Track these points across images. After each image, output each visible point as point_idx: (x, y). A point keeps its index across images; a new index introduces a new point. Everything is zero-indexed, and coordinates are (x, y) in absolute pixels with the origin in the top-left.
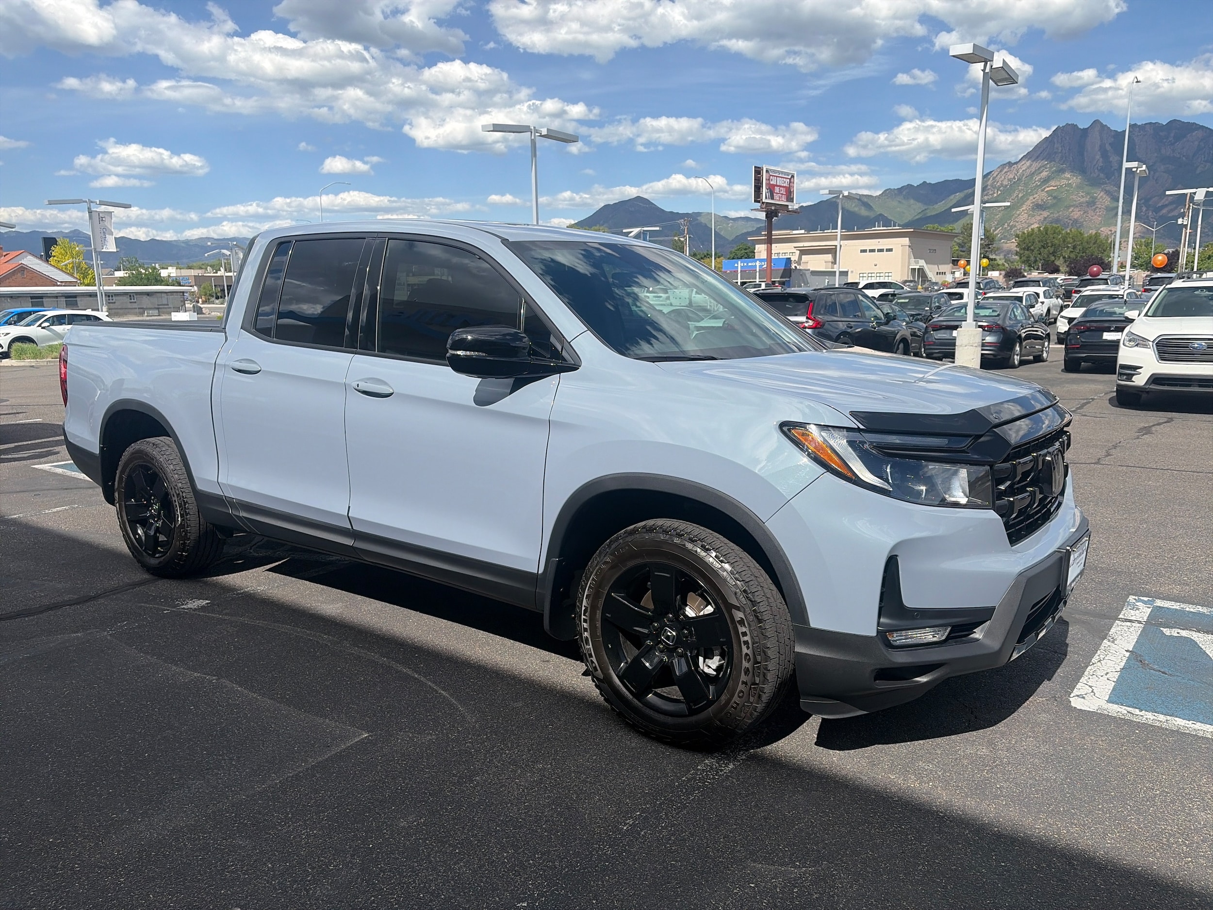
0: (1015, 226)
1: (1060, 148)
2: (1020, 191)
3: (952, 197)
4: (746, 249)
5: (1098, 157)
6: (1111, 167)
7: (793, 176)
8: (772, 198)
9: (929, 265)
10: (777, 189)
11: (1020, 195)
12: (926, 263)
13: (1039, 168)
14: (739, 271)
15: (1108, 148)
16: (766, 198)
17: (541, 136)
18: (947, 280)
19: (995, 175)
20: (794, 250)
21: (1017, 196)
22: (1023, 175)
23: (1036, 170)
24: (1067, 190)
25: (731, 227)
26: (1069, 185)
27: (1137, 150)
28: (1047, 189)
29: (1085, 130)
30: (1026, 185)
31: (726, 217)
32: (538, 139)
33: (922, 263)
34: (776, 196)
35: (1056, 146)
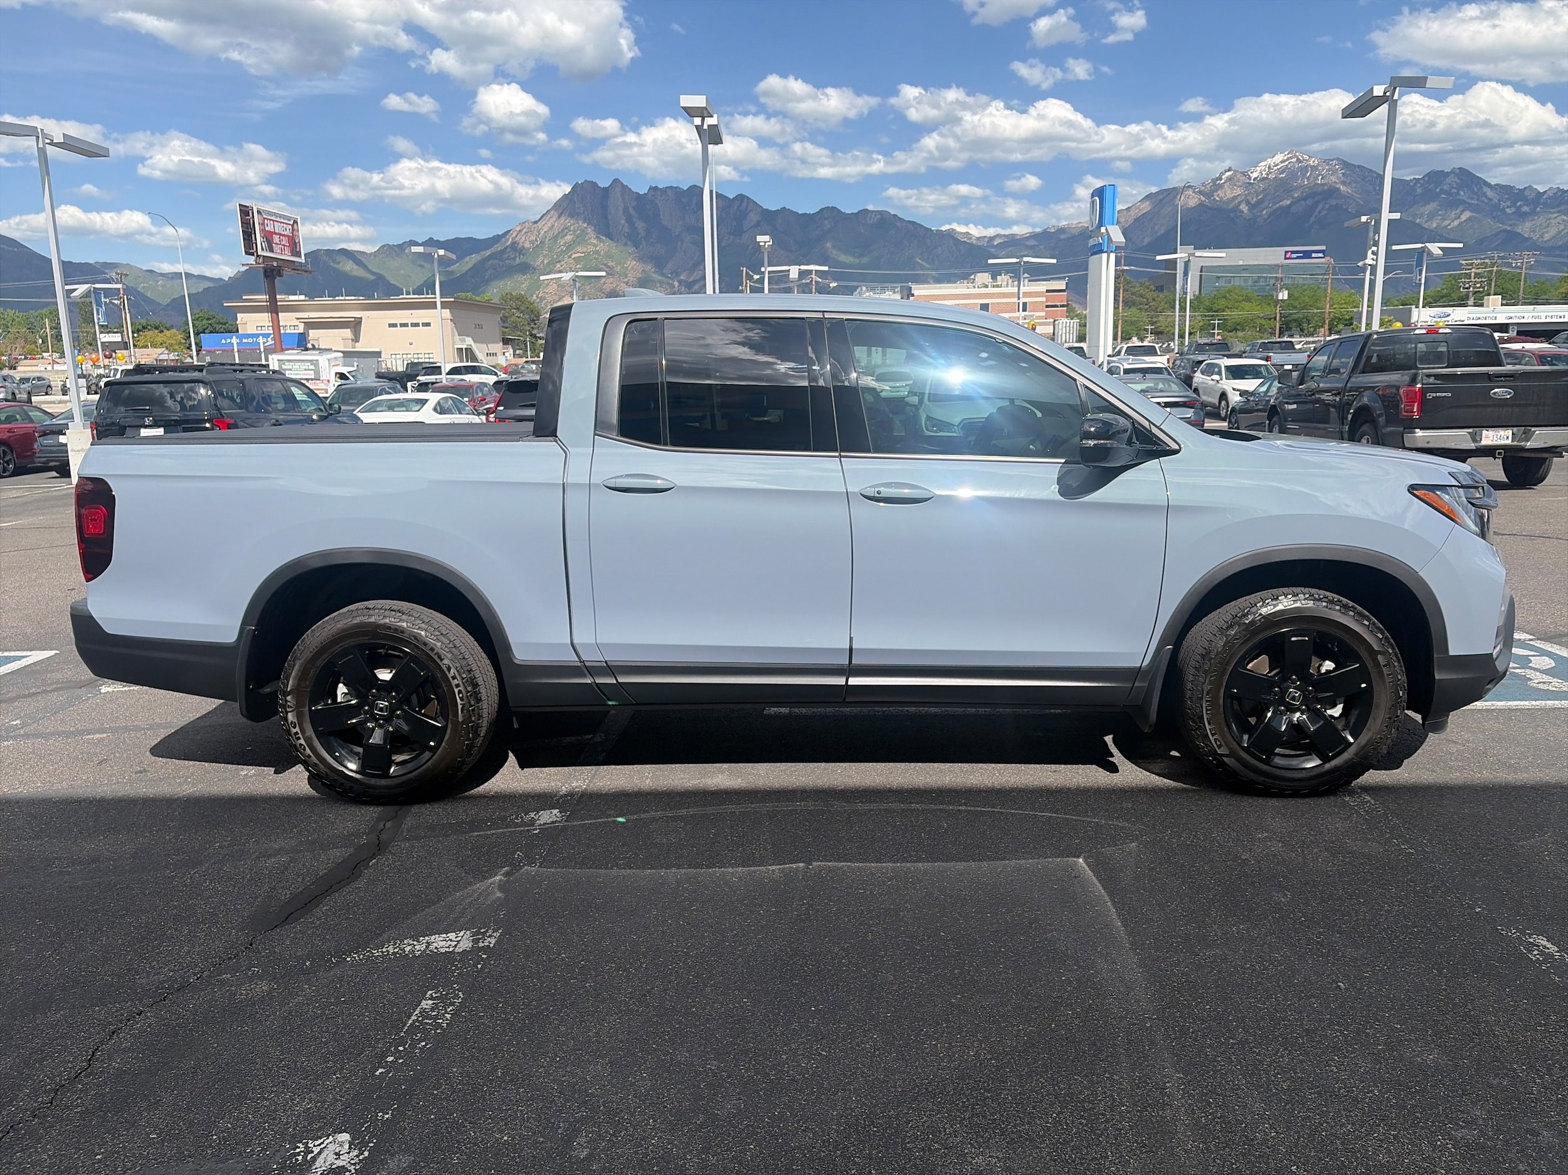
0: (545, 298)
1: (582, 209)
2: (544, 256)
3: (467, 259)
4: (208, 319)
5: (623, 222)
6: (638, 234)
7: (295, 222)
8: (272, 250)
9: (478, 345)
10: (276, 239)
11: (546, 262)
12: (474, 342)
13: (562, 230)
14: (236, 350)
15: (632, 211)
16: (262, 249)
17: (52, 144)
18: (499, 362)
19: (514, 236)
20: (297, 323)
21: (543, 262)
22: (546, 237)
23: (559, 233)
24: (595, 258)
25: (162, 286)
26: (597, 252)
27: (661, 217)
28: (574, 256)
29: (606, 190)
30: (550, 249)
31: (151, 271)
32: (49, 148)
33: (469, 341)
34: (276, 248)
35: (576, 206)
